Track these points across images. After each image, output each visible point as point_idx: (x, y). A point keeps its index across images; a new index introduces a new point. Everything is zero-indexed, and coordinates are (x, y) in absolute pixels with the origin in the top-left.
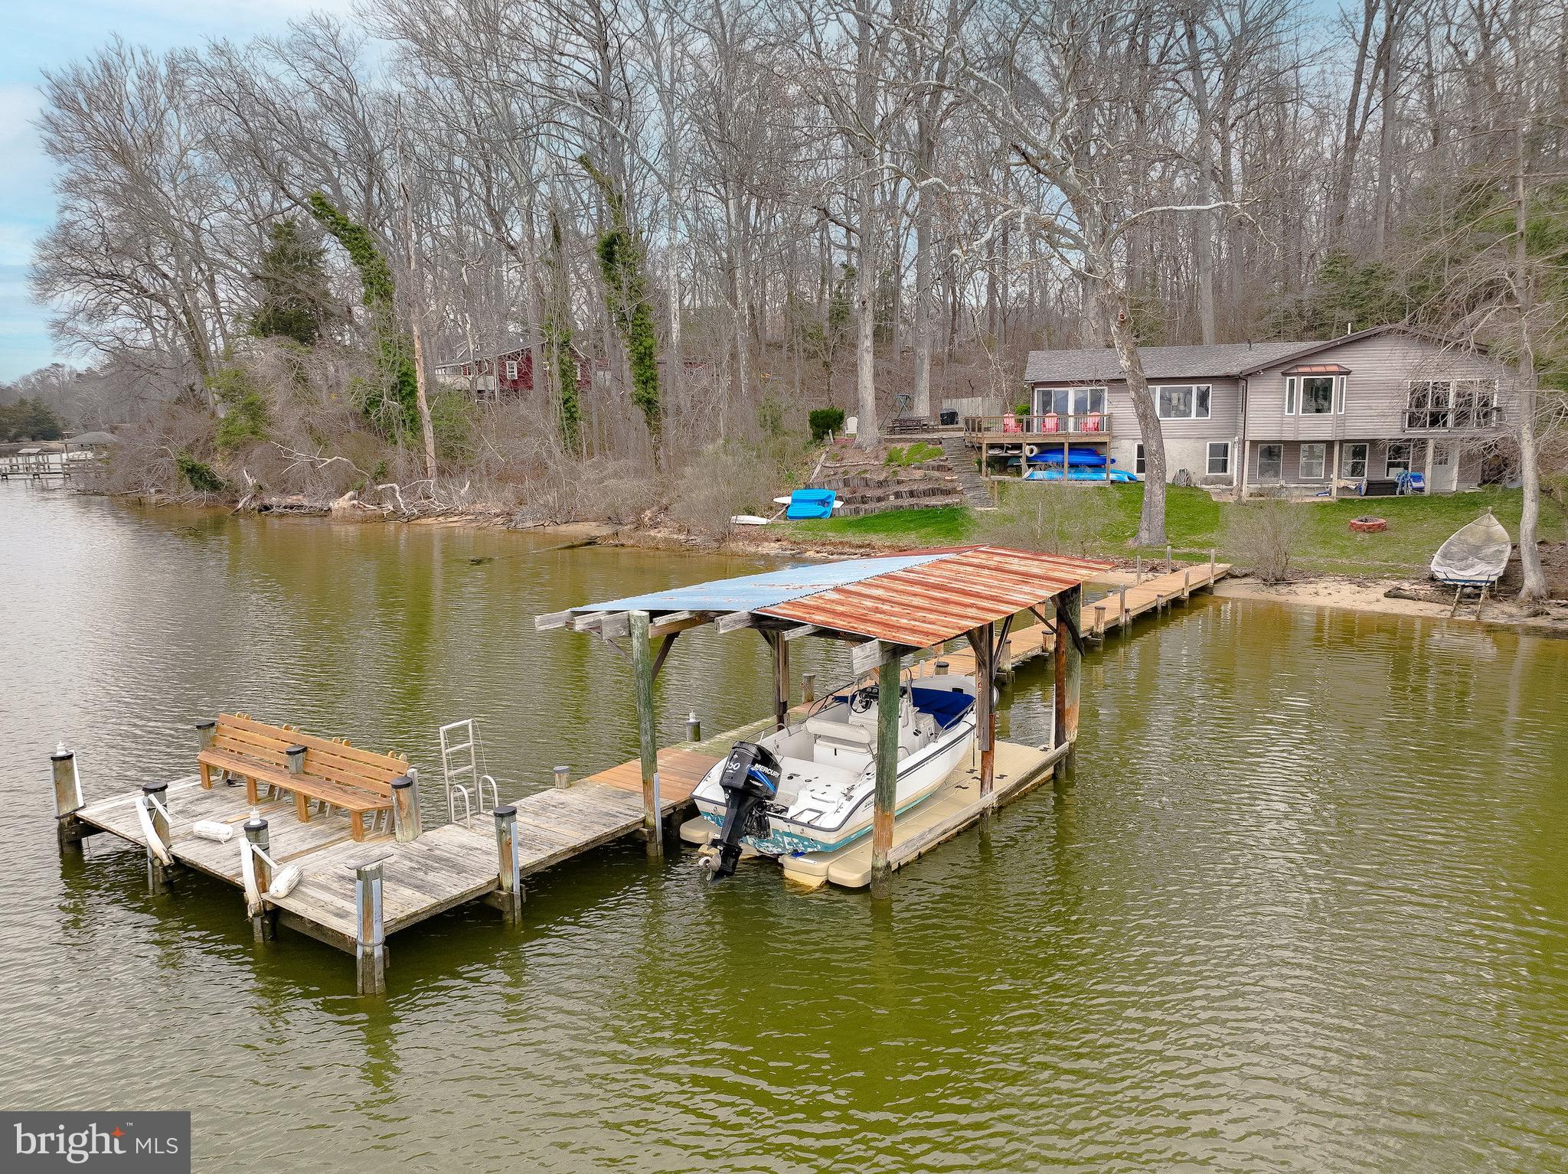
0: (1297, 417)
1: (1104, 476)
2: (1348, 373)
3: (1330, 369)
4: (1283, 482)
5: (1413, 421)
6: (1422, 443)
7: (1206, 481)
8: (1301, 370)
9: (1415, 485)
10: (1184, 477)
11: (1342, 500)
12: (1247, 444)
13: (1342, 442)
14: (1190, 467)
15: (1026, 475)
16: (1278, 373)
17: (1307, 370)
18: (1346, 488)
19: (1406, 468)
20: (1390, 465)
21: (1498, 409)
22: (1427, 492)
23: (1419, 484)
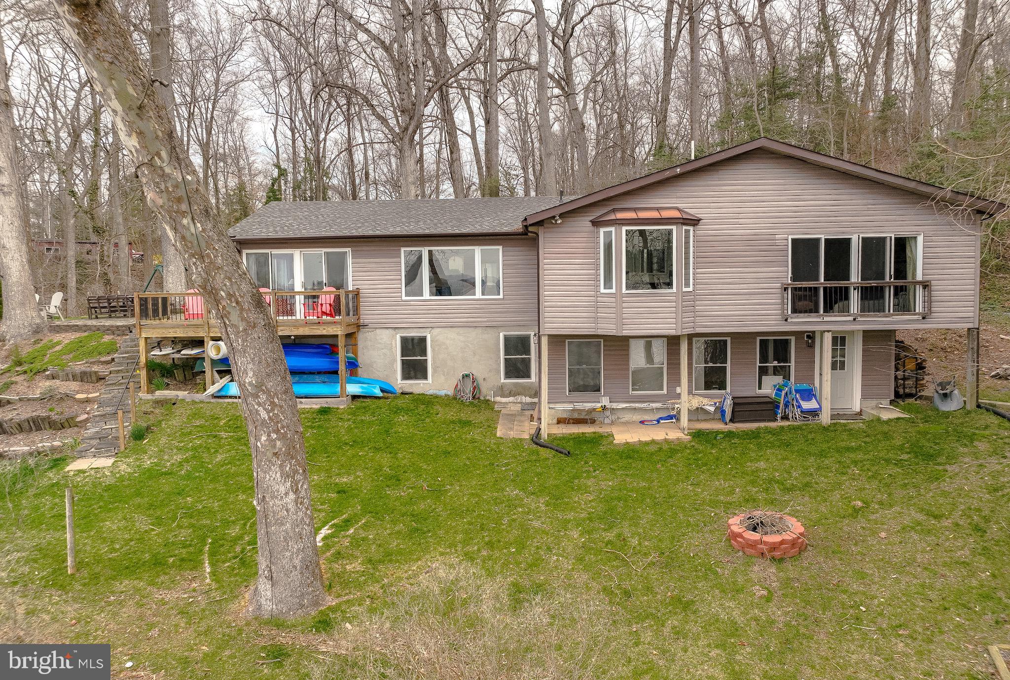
0: (618, 295)
1: (338, 389)
2: (695, 222)
3: (666, 214)
4: (605, 401)
6: (809, 339)
7: (502, 391)
8: (620, 215)
9: (806, 405)
10: (469, 388)
11: (698, 435)
12: (545, 341)
13: (690, 337)
14: (479, 371)
15: (212, 390)
16: (584, 222)
17: (631, 215)
18: (700, 410)
19: (787, 377)
20: (763, 372)
21: (926, 285)
22: (825, 418)
23: (811, 405)
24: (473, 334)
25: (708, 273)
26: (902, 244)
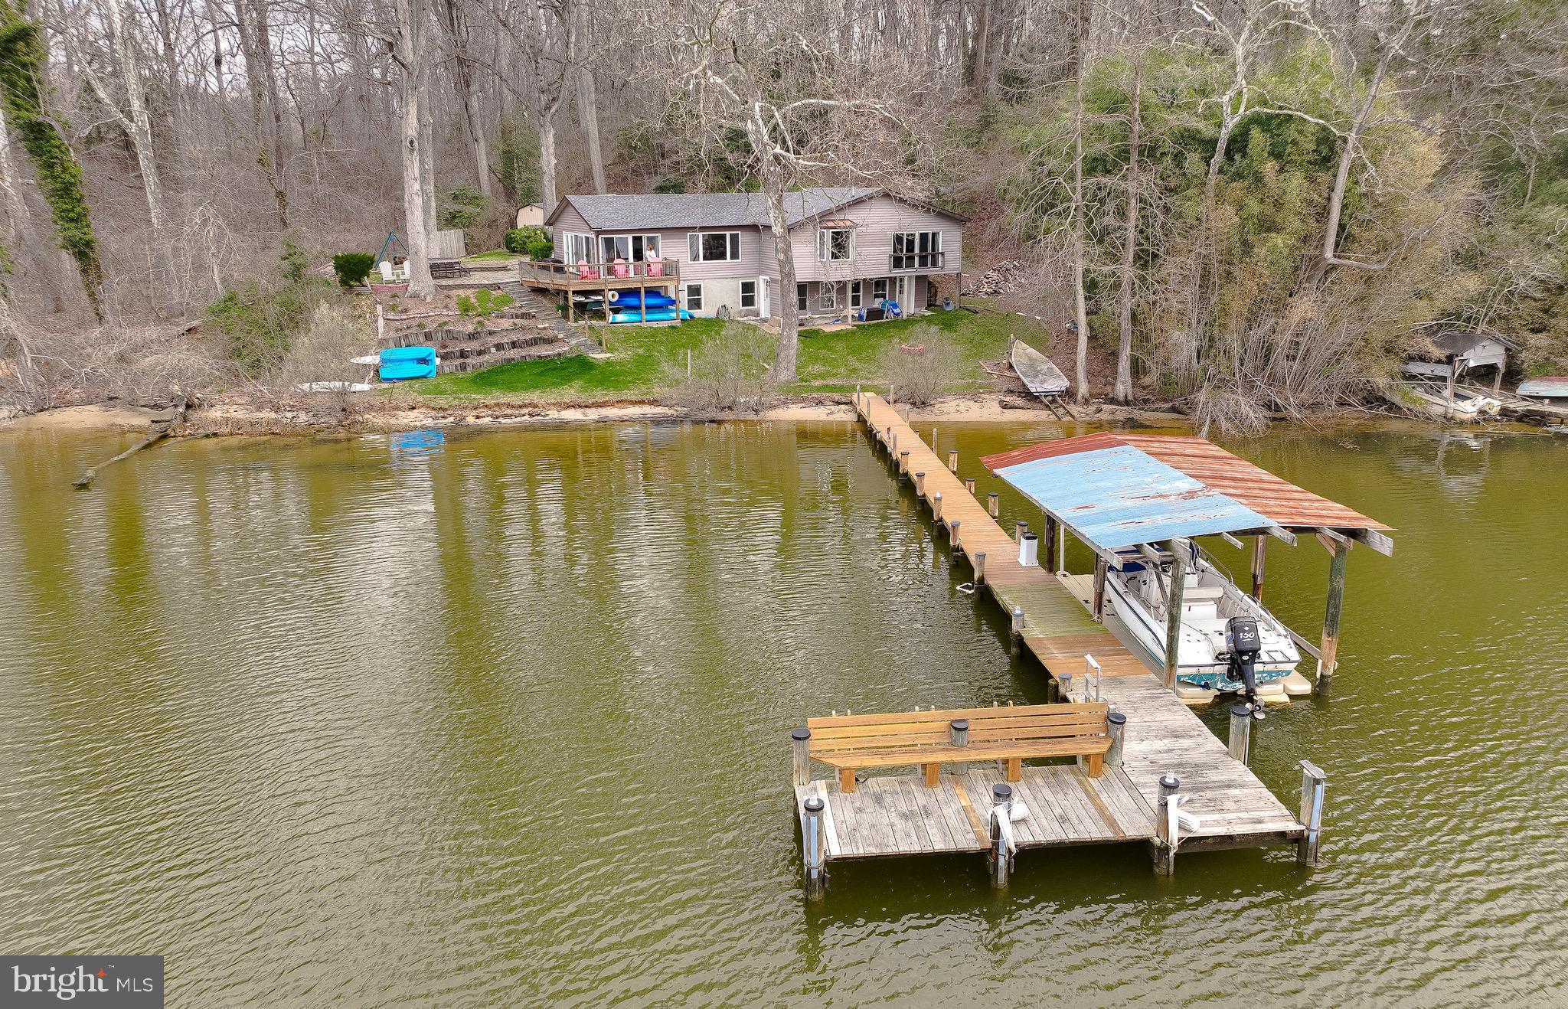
0: (826, 262)
1: (674, 315)
2: (859, 226)
3: (846, 223)
4: (809, 314)
5: (897, 262)
7: (740, 314)
8: (828, 224)
10: (721, 313)
13: (848, 282)
14: (729, 303)
15: (610, 319)
16: (811, 227)
17: (832, 224)
20: (876, 296)
21: (942, 254)
22: (905, 317)
23: (897, 311)
24: (725, 281)
25: (865, 250)
26: (934, 234)
